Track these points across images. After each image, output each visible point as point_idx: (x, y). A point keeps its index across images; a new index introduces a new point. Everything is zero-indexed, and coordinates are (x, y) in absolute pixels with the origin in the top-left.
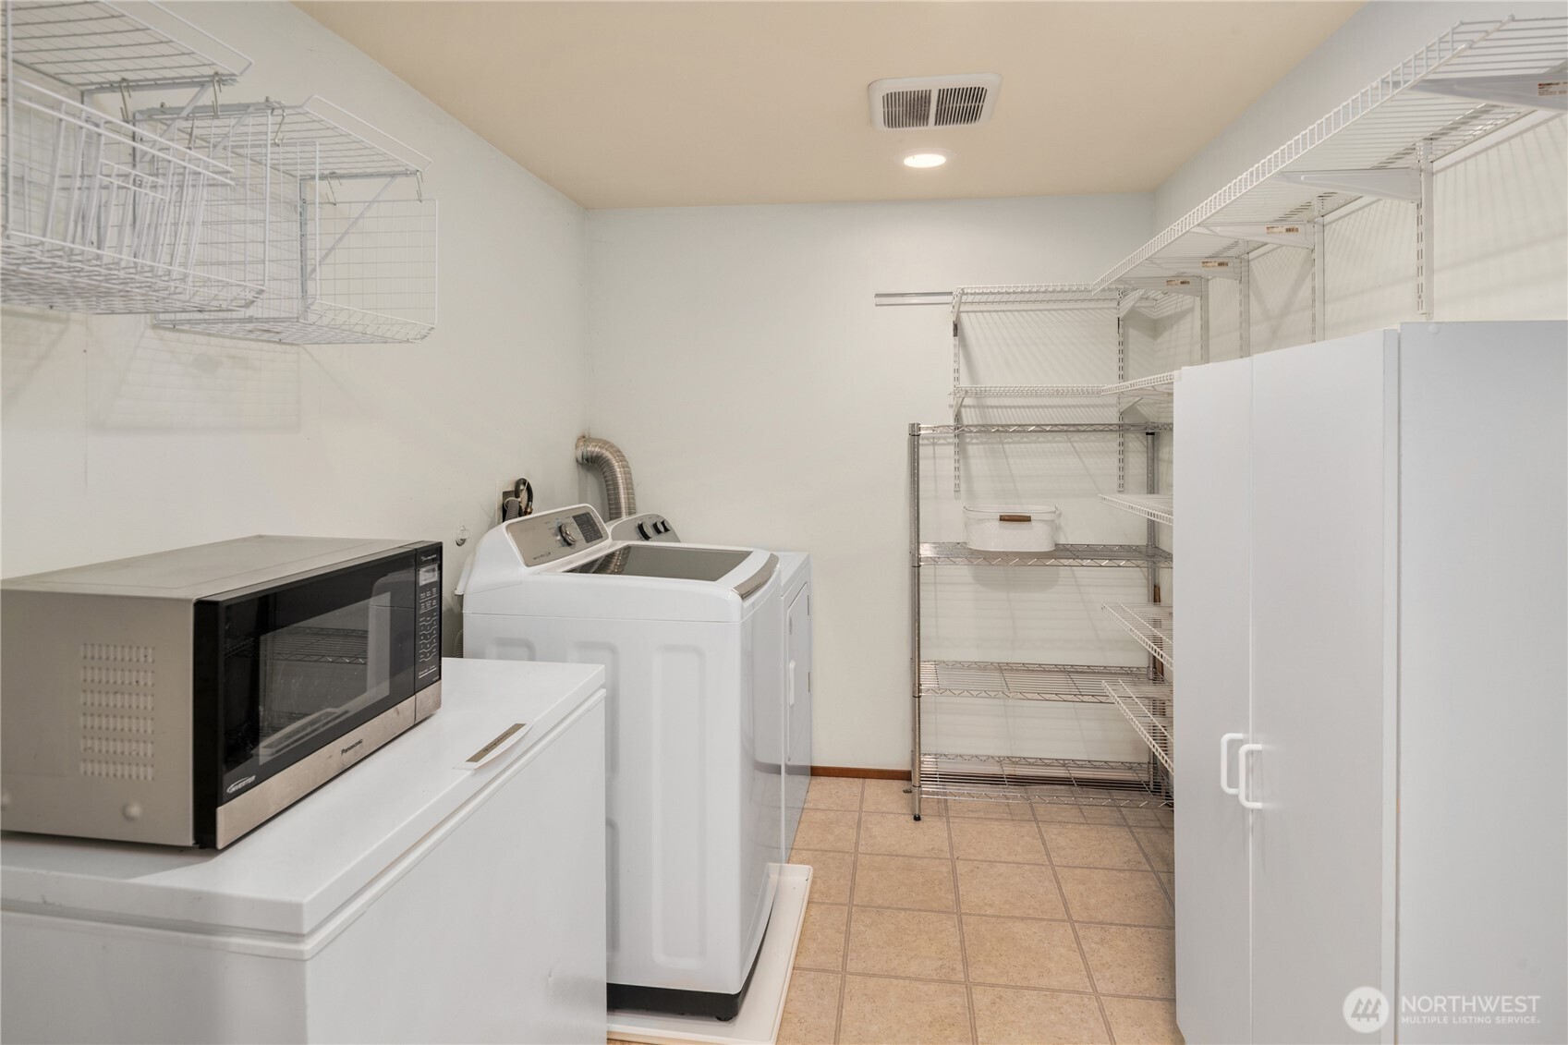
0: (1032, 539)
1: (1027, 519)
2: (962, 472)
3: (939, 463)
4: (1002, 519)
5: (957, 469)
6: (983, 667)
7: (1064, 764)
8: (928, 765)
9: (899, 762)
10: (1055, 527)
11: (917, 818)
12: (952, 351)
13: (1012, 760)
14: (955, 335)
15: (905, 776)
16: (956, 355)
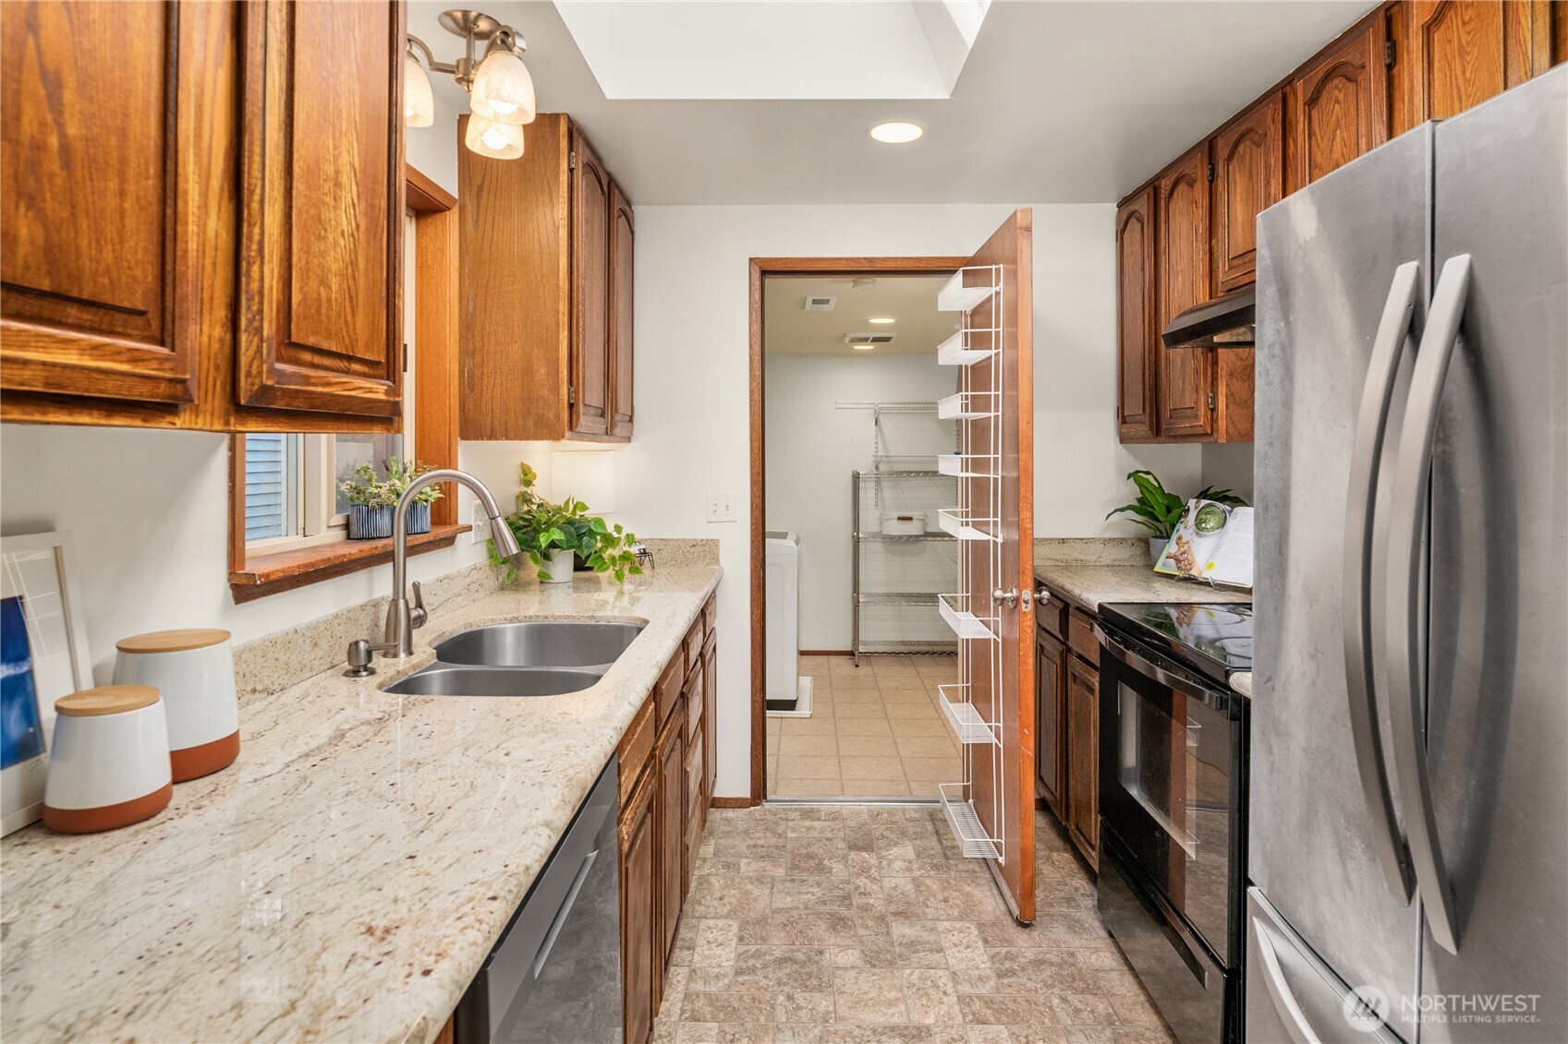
0: (913, 529)
1: (911, 519)
2: (879, 496)
3: (867, 494)
4: (899, 518)
5: (876, 494)
6: (889, 595)
7: (928, 643)
8: (862, 649)
9: (848, 647)
10: (924, 522)
11: (857, 666)
12: (874, 433)
13: (903, 643)
14: (876, 425)
15: (851, 654)
16: (876, 435)
